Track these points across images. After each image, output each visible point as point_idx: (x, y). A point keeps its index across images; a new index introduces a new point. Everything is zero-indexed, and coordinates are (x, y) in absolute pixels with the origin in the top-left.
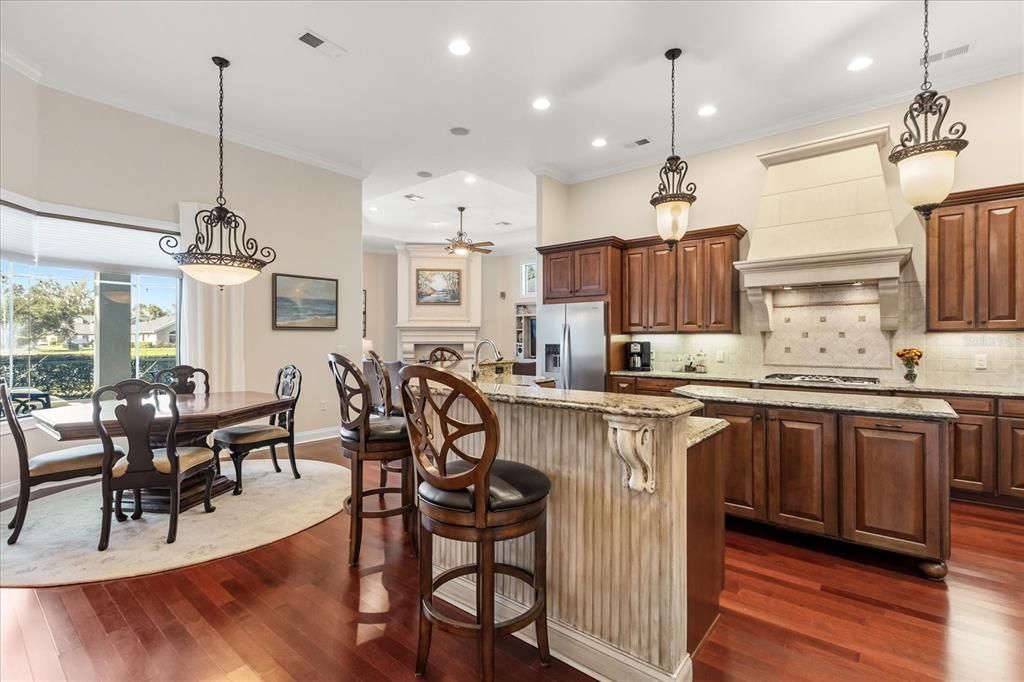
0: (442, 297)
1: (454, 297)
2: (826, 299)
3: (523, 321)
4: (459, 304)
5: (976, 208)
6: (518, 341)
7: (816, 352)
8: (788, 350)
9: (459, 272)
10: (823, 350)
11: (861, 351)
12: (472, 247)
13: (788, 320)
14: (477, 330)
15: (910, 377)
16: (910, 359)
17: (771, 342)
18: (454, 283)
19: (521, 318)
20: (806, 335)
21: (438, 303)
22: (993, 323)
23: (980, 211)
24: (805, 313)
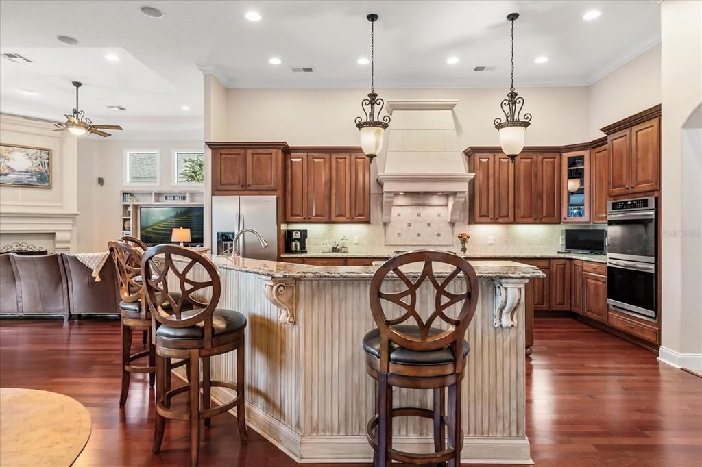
0: (24, 178)
1: (43, 180)
2: (421, 202)
3: (130, 209)
4: (49, 187)
5: (494, 156)
6: (124, 229)
7: (415, 236)
8: (399, 234)
9: (49, 152)
10: (419, 235)
11: (439, 235)
12: (92, 129)
13: (399, 215)
14: (72, 217)
15: (464, 250)
16: (463, 239)
17: (389, 229)
18: (42, 164)
19: (128, 206)
20: (409, 225)
21: (19, 184)
22: (501, 220)
23: (496, 157)
24: (409, 210)
